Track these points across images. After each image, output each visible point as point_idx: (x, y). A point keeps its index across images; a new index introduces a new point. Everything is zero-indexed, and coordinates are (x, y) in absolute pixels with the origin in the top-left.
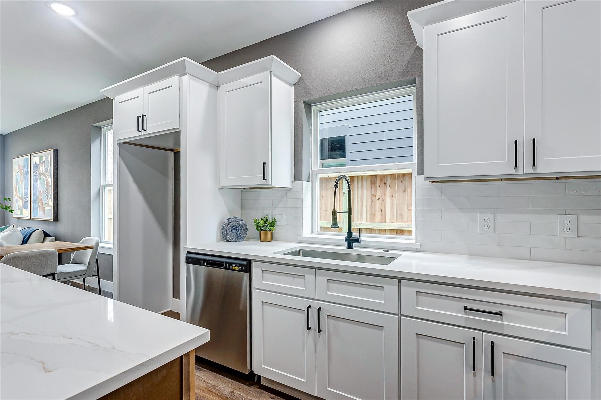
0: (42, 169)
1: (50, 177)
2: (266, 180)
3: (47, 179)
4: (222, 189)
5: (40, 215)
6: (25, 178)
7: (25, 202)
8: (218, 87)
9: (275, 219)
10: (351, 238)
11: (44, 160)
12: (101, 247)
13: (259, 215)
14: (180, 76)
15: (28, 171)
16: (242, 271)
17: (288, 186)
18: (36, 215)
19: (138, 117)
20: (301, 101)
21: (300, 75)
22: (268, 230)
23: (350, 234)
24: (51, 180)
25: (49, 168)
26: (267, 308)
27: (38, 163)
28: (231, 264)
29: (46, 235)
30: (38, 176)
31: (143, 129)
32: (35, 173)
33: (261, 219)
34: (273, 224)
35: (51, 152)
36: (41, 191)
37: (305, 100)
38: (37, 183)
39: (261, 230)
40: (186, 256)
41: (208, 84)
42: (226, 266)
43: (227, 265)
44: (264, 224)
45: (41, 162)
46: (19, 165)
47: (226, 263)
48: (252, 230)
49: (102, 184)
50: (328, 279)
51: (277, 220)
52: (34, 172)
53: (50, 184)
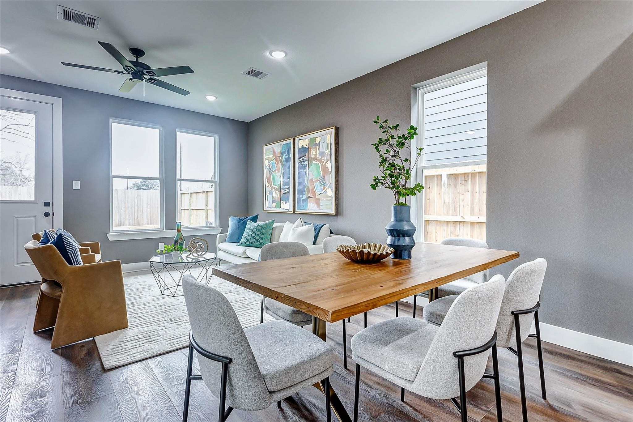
0: (314, 153)
1: (329, 163)
3: (324, 164)
5: (312, 208)
6: (284, 165)
7: (284, 193)
11: (318, 142)
15: (289, 158)
18: (304, 208)
25: (327, 152)
27: (307, 147)
30: (307, 162)
32: (302, 159)
35: (331, 132)
36: (312, 180)
38: (305, 171)
45: (313, 144)
46: (274, 152)
52: (300, 158)
53: (330, 170)
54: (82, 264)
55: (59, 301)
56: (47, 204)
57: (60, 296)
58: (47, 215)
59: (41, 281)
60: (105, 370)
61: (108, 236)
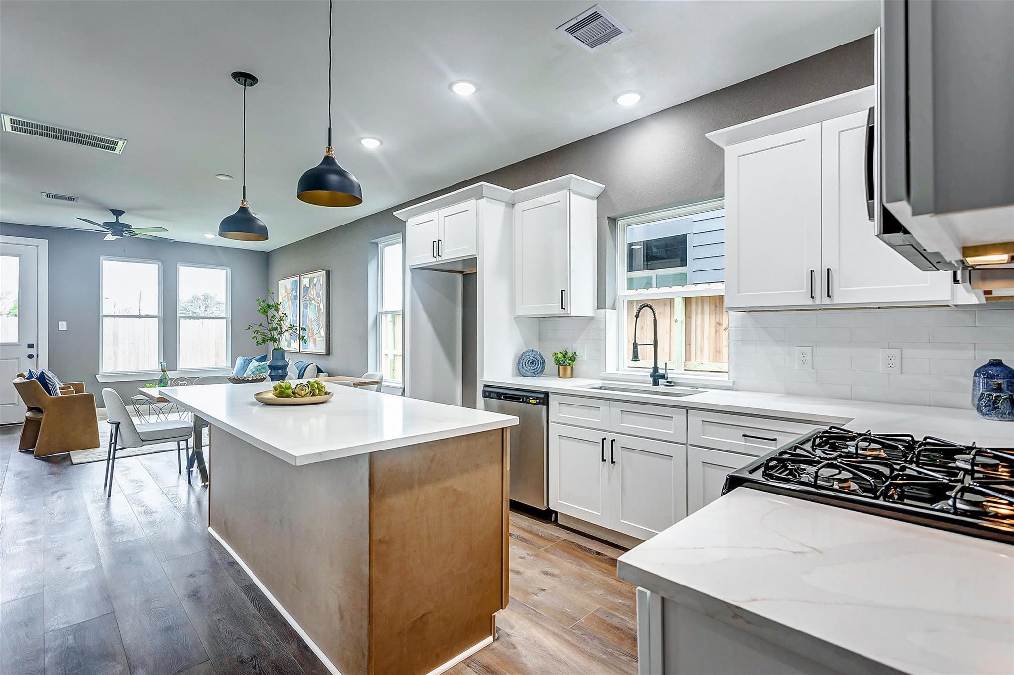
0: (312, 293)
1: (322, 303)
2: (564, 309)
3: (319, 304)
4: (519, 319)
5: (311, 347)
6: (292, 303)
8: (514, 205)
9: (575, 353)
10: (657, 374)
11: (315, 282)
12: (384, 386)
13: (559, 349)
14: (477, 200)
15: (296, 295)
16: (539, 404)
17: (590, 315)
18: (306, 347)
19: (433, 242)
20: (604, 217)
21: (604, 186)
22: (568, 365)
23: (655, 369)
24: (324, 306)
25: (321, 293)
26: (564, 441)
27: (308, 286)
28: (528, 397)
29: (319, 371)
30: (308, 301)
31: (438, 255)
32: (305, 298)
33: (560, 352)
34: (573, 359)
35: (323, 274)
36: (311, 319)
37: (608, 216)
38: (307, 310)
39: (560, 364)
40: (483, 390)
41: (504, 204)
42: (523, 399)
43: (525, 398)
44: (563, 358)
45: (312, 284)
46: (286, 288)
47: (524, 396)
48: (550, 365)
49: (379, 311)
50: (622, 411)
51: (577, 354)
52: (303, 297)
53: (322, 311)
54: (60, 395)
55: (41, 422)
56: (31, 346)
57: (41, 419)
58: (31, 356)
59: (23, 423)
60: (72, 464)
61: (97, 378)
